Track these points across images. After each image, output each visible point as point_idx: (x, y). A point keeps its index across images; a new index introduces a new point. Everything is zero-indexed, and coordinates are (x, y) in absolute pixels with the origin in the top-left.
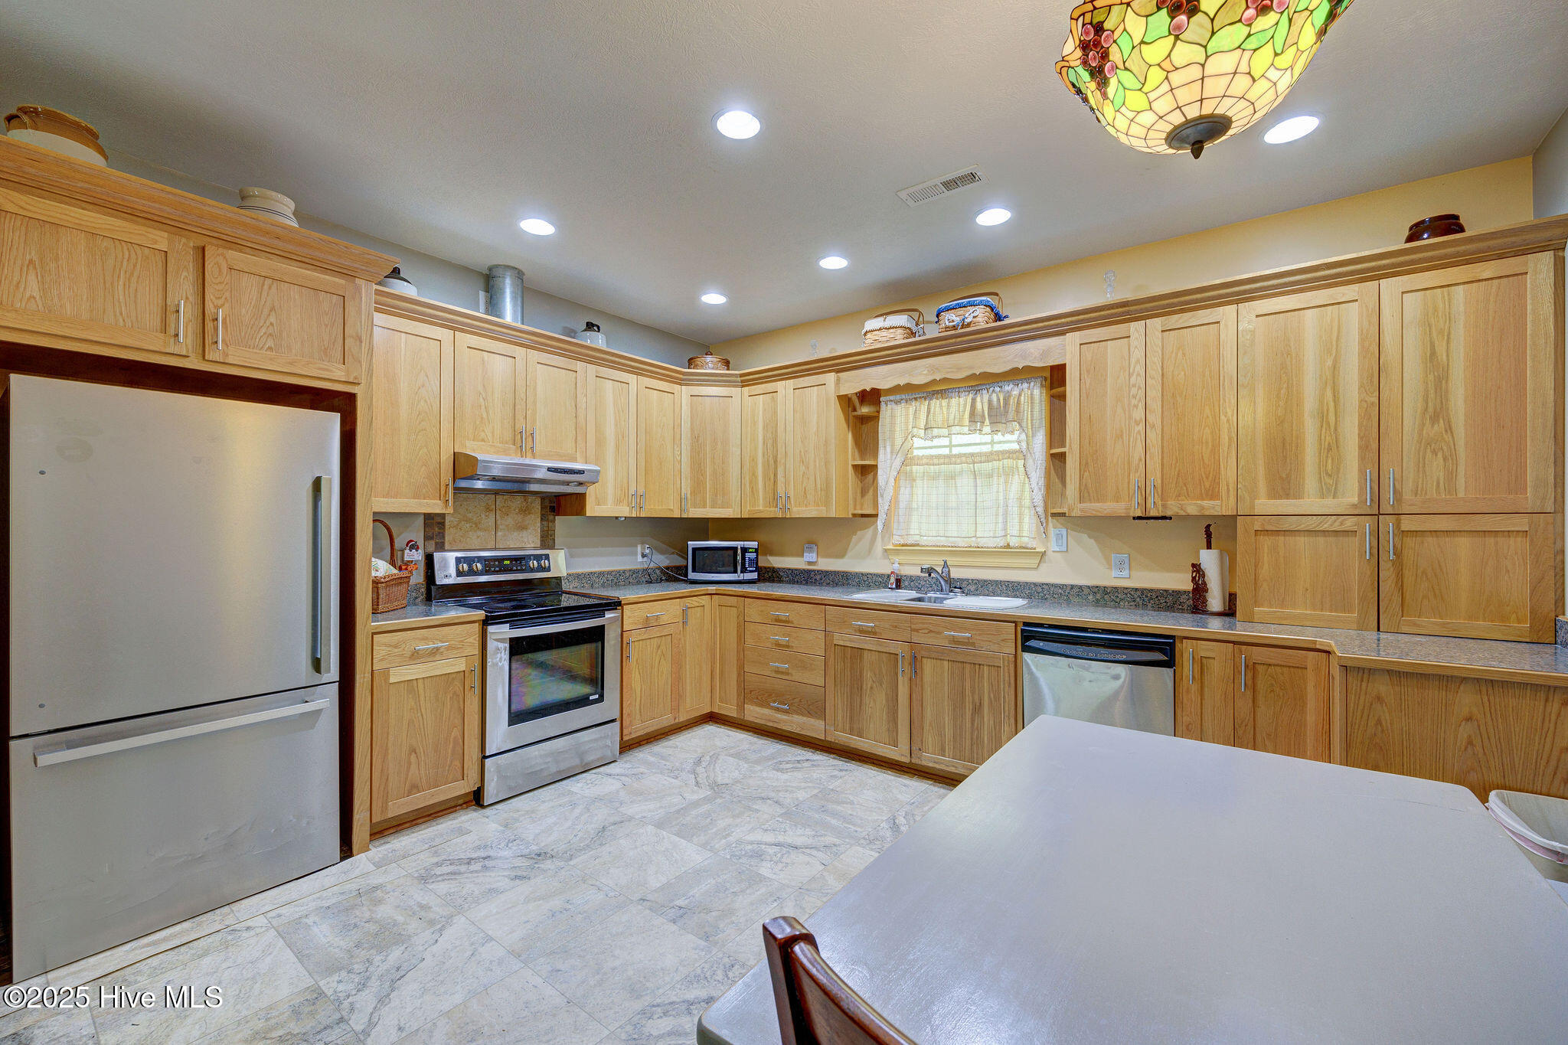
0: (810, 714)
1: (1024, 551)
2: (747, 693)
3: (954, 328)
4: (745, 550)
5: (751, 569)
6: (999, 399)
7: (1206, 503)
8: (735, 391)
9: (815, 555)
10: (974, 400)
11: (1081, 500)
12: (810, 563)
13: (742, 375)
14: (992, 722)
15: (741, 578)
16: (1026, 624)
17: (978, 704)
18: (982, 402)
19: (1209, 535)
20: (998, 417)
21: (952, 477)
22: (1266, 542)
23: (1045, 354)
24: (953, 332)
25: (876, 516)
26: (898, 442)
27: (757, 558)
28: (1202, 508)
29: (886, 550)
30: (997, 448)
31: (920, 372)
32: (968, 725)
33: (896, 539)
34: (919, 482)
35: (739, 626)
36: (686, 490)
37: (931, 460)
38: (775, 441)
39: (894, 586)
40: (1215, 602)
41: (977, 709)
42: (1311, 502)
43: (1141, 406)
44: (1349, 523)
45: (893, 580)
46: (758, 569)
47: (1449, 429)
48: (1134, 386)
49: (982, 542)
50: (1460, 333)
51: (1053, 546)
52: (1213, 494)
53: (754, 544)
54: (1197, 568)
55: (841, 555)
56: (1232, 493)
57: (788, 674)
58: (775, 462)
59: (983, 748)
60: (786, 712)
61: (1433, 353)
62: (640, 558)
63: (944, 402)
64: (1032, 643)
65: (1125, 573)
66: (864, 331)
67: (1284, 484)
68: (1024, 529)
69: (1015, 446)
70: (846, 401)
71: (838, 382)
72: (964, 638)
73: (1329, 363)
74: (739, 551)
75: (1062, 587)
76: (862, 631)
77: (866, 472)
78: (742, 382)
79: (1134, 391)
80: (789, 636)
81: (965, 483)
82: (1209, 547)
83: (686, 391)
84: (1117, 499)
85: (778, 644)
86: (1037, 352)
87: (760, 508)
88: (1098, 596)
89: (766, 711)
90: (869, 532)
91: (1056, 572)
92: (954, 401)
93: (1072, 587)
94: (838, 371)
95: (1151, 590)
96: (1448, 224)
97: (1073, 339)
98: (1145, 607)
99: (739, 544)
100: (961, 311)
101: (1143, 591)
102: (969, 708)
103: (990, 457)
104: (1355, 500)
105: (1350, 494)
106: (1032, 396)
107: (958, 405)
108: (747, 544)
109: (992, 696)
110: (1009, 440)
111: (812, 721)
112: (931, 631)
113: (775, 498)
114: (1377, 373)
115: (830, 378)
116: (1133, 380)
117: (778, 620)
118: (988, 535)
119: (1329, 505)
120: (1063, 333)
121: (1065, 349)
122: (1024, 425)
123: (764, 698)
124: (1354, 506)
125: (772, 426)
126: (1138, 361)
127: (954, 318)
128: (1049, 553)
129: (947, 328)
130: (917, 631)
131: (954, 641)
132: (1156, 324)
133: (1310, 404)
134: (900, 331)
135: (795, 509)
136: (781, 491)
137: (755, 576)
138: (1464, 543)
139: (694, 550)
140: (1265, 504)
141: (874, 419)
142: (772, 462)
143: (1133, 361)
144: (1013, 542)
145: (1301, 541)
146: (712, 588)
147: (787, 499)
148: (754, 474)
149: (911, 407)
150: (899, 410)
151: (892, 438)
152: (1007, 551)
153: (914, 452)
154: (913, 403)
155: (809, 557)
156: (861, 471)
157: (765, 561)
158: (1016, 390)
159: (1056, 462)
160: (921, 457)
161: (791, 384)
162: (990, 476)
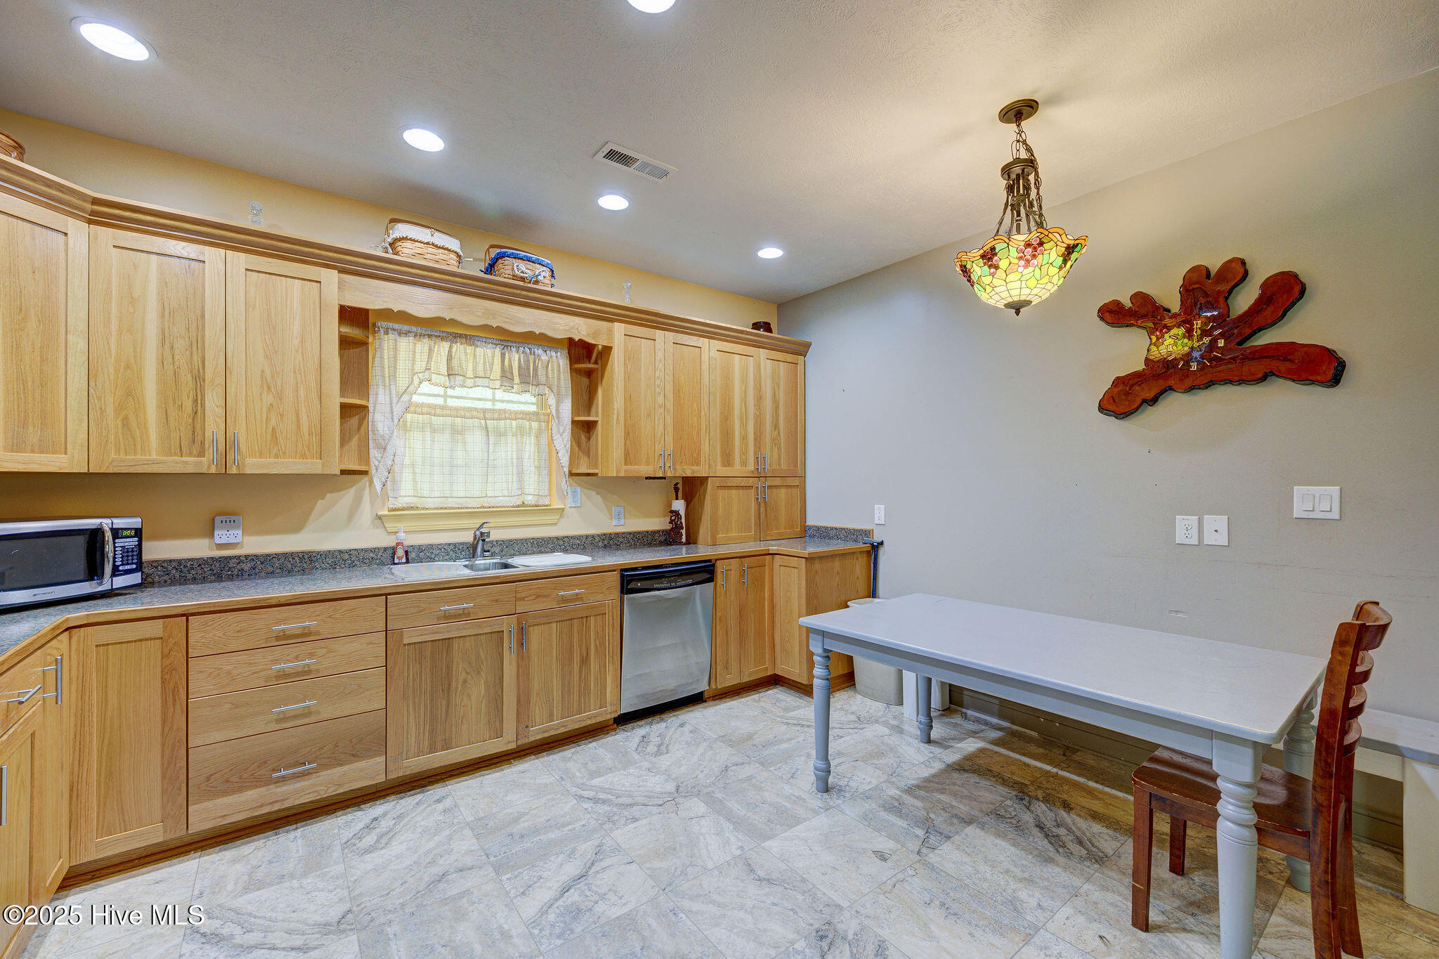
0: (356, 756)
1: (539, 509)
2: (195, 786)
3: (523, 279)
4: (116, 533)
5: (127, 567)
6: (527, 359)
7: (695, 468)
8: (72, 225)
9: (240, 532)
10: (503, 355)
11: (626, 464)
12: (221, 546)
13: (96, 201)
14: (597, 667)
15: (106, 586)
17: (585, 655)
18: (515, 357)
19: (676, 490)
20: (528, 378)
21: (456, 432)
22: (721, 493)
23: (596, 333)
24: (521, 283)
25: (366, 473)
26: (402, 382)
27: (140, 545)
29: (380, 518)
31: (474, 311)
32: (576, 678)
33: (392, 503)
34: (418, 434)
35: (164, 673)
37: (433, 410)
38: (196, 345)
39: (404, 560)
41: (585, 661)
42: (737, 469)
43: (661, 394)
44: (751, 482)
45: (400, 552)
46: (139, 567)
47: (779, 434)
48: (658, 378)
49: (494, 501)
50: (782, 387)
51: (569, 502)
52: (698, 464)
53: (135, 522)
54: (675, 513)
55: (297, 528)
56: (707, 462)
57: (309, 715)
58: (199, 379)
59: (589, 693)
61: (775, 392)
63: (470, 349)
64: (632, 586)
65: (622, 522)
67: (727, 460)
68: (541, 487)
69: (532, 408)
70: (344, 312)
71: (346, 286)
72: (572, 595)
73: (744, 389)
74: (108, 535)
77: (353, 413)
78: (93, 213)
79: (657, 382)
80: (311, 655)
81: (475, 440)
82: (677, 499)
84: (648, 463)
85: (280, 677)
86: (581, 328)
87: (155, 456)
88: (606, 542)
89: (252, 795)
90: (351, 492)
92: (479, 351)
93: (587, 537)
94: (341, 271)
95: (639, 533)
96: (767, 326)
97: (619, 329)
98: (635, 545)
99: (106, 523)
100: (530, 266)
101: (634, 535)
102: (577, 659)
104: (752, 468)
106: (558, 362)
107: (487, 355)
108: (119, 523)
109: (598, 643)
111: (360, 765)
112: (538, 597)
113: (193, 442)
114: (759, 399)
115: (330, 277)
116: (657, 373)
117: (285, 636)
118: (500, 491)
119: (743, 471)
120: (611, 320)
121: (617, 336)
122: (551, 391)
124: (753, 472)
125: (185, 313)
126: (660, 361)
127: (524, 269)
128: (567, 508)
129: (515, 277)
130: (523, 599)
131: (564, 600)
132: (670, 335)
133: (737, 412)
134: (453, 256)
135: (249, 461)
136: (213, 425)
137: (136, 578)
138: (783, 490)
140: (721, 471)
142: (187, 378)
143: (658, 359)
144: (530, 501)
145: (734, 492)
146: (74, 612)
147: (230, 444)
148: (130, 395)
149: (423, 346)
150: (405, 344)
151: (394, 376)
152: (522, 509)
153: (416, 398)
154: (426, 340)
155: (222, 536)
156: (347, 410)
157: (155, 550)
158: (544, 357)
159: (584, 428)
160: (422, 405)
161: (240, 260)
162: (500, 434)
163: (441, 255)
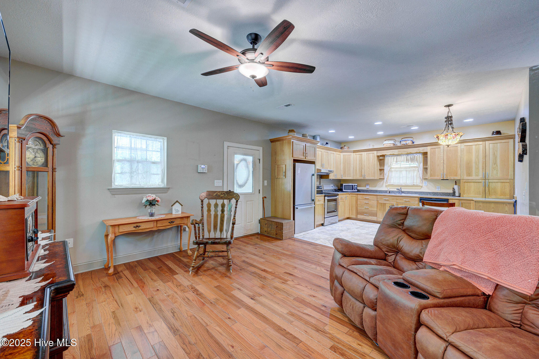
0: (373, 216)
1: (417, 186)
2: (358, 213)
3: (404, 144)
4: (355, 186)
6: (412, 157)
8: (352, 154)
9: (369, 187)
10: (407, 157)
11: (431, 176)
12: (367, 188)
13: (353, 151)
15: (354, 191)
16: (420, 198)
18: (409, 157)
19: (456, 183)
20: (412, 160)
21: (401, 171)
22: (466, 184)
23: (423, 150)
25: (384, 179)
26: (389, 164)
27: (357, 187)
28: (454, 178)
29: (386, 186)
30: (411, 166)
31: (396, 152)
33: (388, 184)
34: (393, 172)
35: (356, 200)
36: (342, 174)
37: (396, 168)
38: (362, 164)
39: (388, 193)
40: (457, 194)
42: (474, 177)
43: (443, 160)
44: (480, 181)
45: (388, 191)
46: (357, 190)
47: (497, 166)
49: (408, 184)
50: (499, 151)
51: (424, 185)
52: (456, 176)
53: (357, 184)
54: (454, 189)
55: (375, 187)
56: (460, 175)
57: (368, 209)
58: (362, 168)
60: (368, 216)
61: (494, 154)
62: (331, 187)
63: (400, 157)
65: (439, 190)
66: (383, 144)
67: (469, 174)
68: (417, 181)
69: (416, 165)
70: (378, 156)
71: (377, 153)
72: (408, 201)
73: (477, 154)
74: (354, 186)
75: (426, 192)
76: (385, 200)
79: (441, 157)
80: (368, 201)
81: (404, 173)
82: (456, 185)
83: (342, 154)
84: (438, 176)
85: (366, 203)
86: (422, 150)
87: (358, 177)
88: (434, 194)
89: (363, 216)
90: (382, 182)
91: (425, 189)
92: (402, 157)
93: (428, 192)
94: (377, 151)
95: (445, 193)
96: (498, 133)
98: (443, 196)
99: (354, 184)
100: (406, 141)
101: (443, 193)
103: (410, 167)
104: (481, 177)
105: (481, 176)
106: (420, 157)
107: (404, 158)
108: (355, 184)
110: (415, 164)
111: (374, 217)
112: (401, 200)
113: (361, 175)
114: (485, 156)
115: (375, 152)
116: (441, 155)
117: (366, 199)
118: (409, 182)
119: (477, 178)
120: (427, 146)
121: (428, 149)
122: (418, 162)
123: (362, 214)
124: (481, 178)
125: (361, 161)
126: (442, 152)
127: (404, 142)
129: (403, 144)
130: (398, 200)
131: (406, 201)
133: (474, 161)
134: (392, 144)
135: (366, 177)
136: (363, 174)
137: (357, 191)
138: (499, 184)
139: (344, 185)
140: (466, 177)
141: (384, 160)
144: (415, 184)
145: (472, 184)
146: (350, 193)
147: (365, 175)
148: (356, 170)
149: (393, 158)
150: (389, 158)
151: (388, 163)
152: (414, 186)
153: (392, 166)
154: (393, 157)
155: (367, 187)
156: (381, 170)
157: (359, 188)
158: (416, 156)
159: (425, 169)
160: (394, 167)
161: (366, 153)
162: (410, 171)
163: (390, 145)
